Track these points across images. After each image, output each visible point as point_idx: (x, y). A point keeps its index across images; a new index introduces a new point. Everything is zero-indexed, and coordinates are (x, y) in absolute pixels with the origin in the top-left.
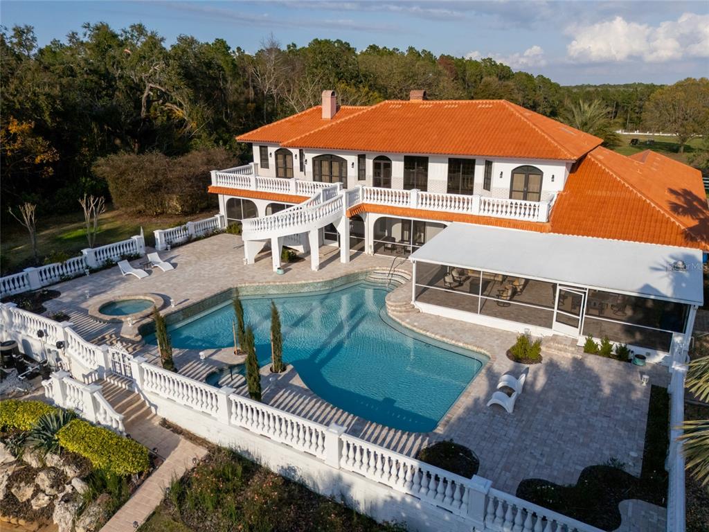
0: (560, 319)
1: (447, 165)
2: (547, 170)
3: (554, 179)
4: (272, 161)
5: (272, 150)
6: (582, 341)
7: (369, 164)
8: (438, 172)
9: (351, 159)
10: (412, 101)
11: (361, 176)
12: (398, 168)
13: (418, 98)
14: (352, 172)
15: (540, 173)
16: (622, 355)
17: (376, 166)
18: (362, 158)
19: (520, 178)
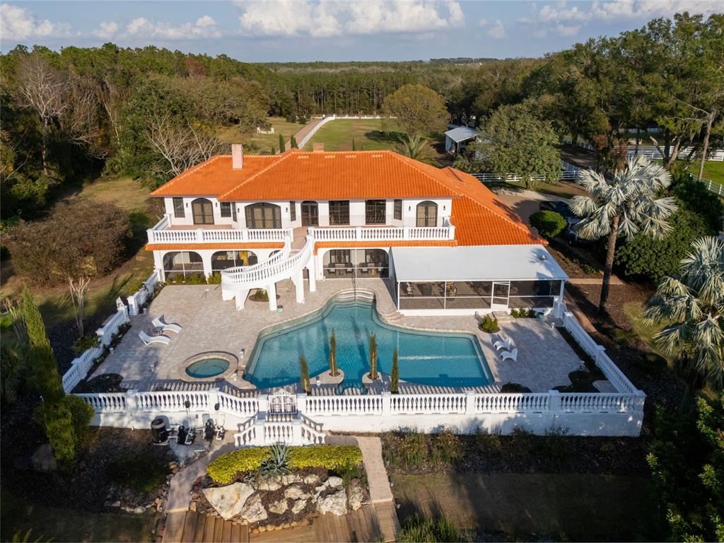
0: (496, 301)
1: (364, 203)
2: (441, 203)
3: (445, 208)
4: (188, 211)
5: (187, 201)
6: (509, 311)
7: (298, 207)
8: (357, 210)
9: (284, 206)
10: (314, 152)
11: (293, 218)
12: (323, 209)
13: (320, 149)
14: (285, 215)
15: (436, 205)
16: (531, 315)
17: (304, 209)
18: (292, 203)
19: (422, 210)
